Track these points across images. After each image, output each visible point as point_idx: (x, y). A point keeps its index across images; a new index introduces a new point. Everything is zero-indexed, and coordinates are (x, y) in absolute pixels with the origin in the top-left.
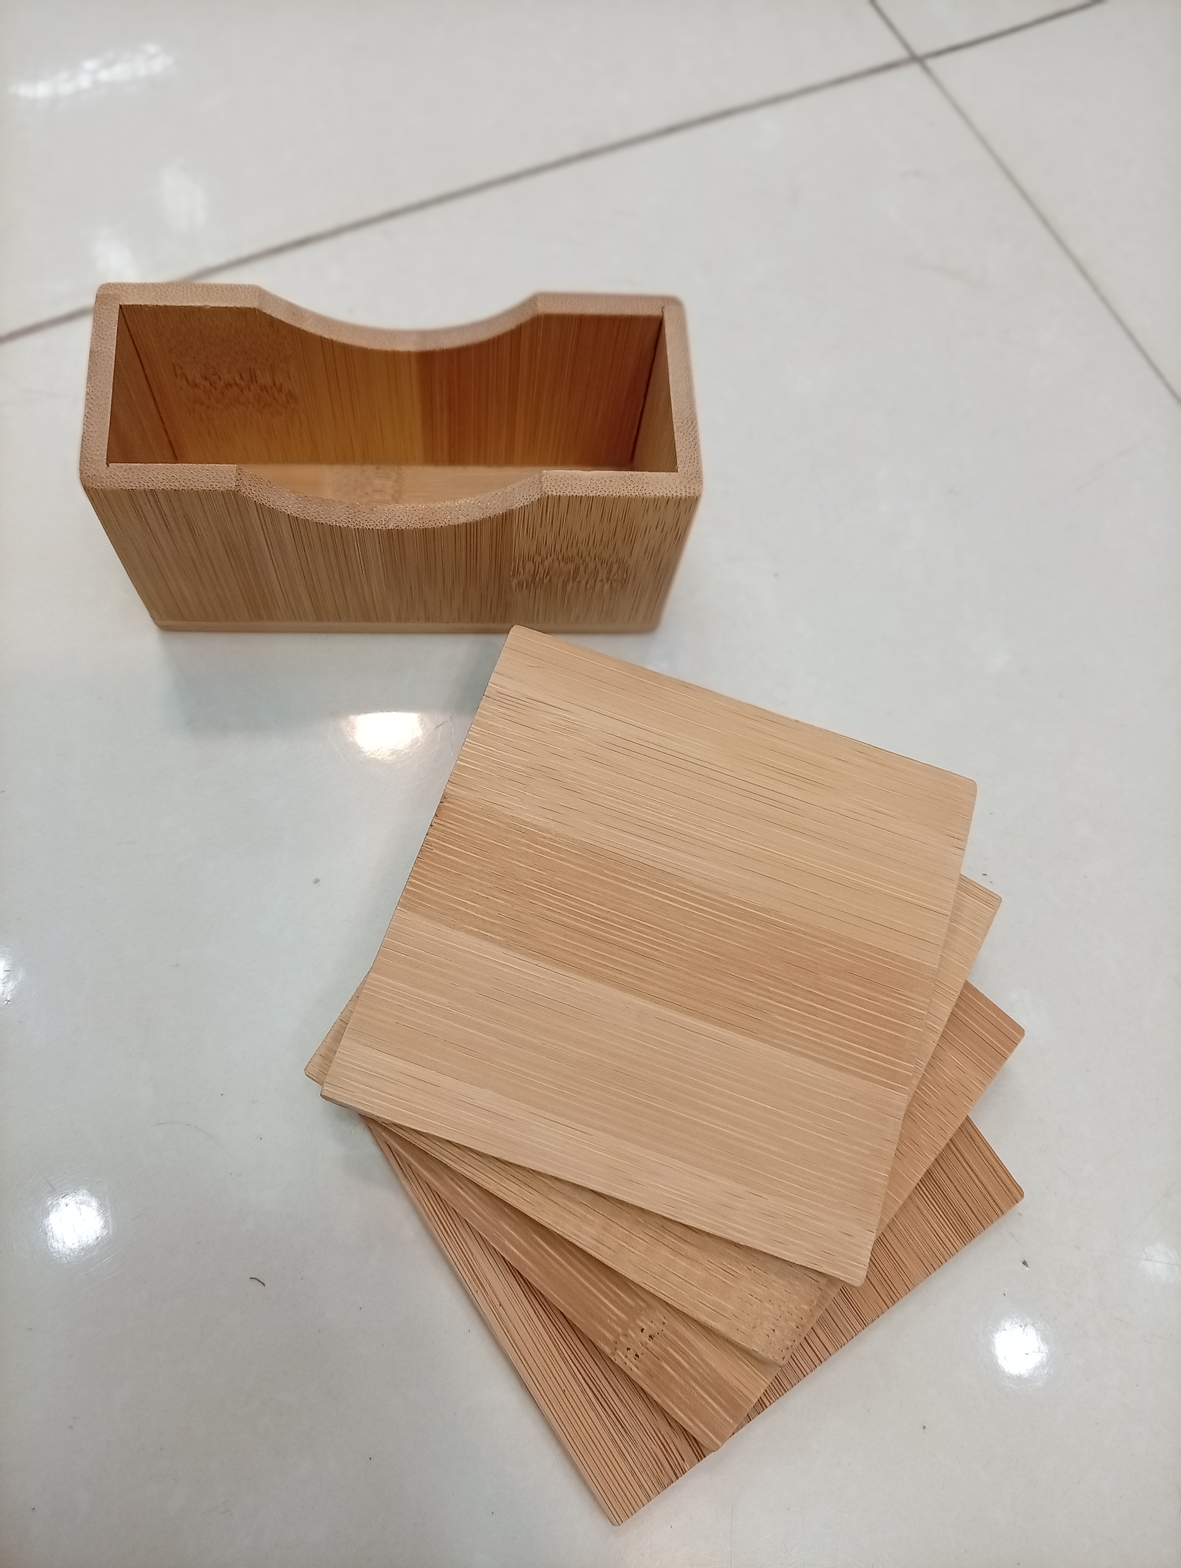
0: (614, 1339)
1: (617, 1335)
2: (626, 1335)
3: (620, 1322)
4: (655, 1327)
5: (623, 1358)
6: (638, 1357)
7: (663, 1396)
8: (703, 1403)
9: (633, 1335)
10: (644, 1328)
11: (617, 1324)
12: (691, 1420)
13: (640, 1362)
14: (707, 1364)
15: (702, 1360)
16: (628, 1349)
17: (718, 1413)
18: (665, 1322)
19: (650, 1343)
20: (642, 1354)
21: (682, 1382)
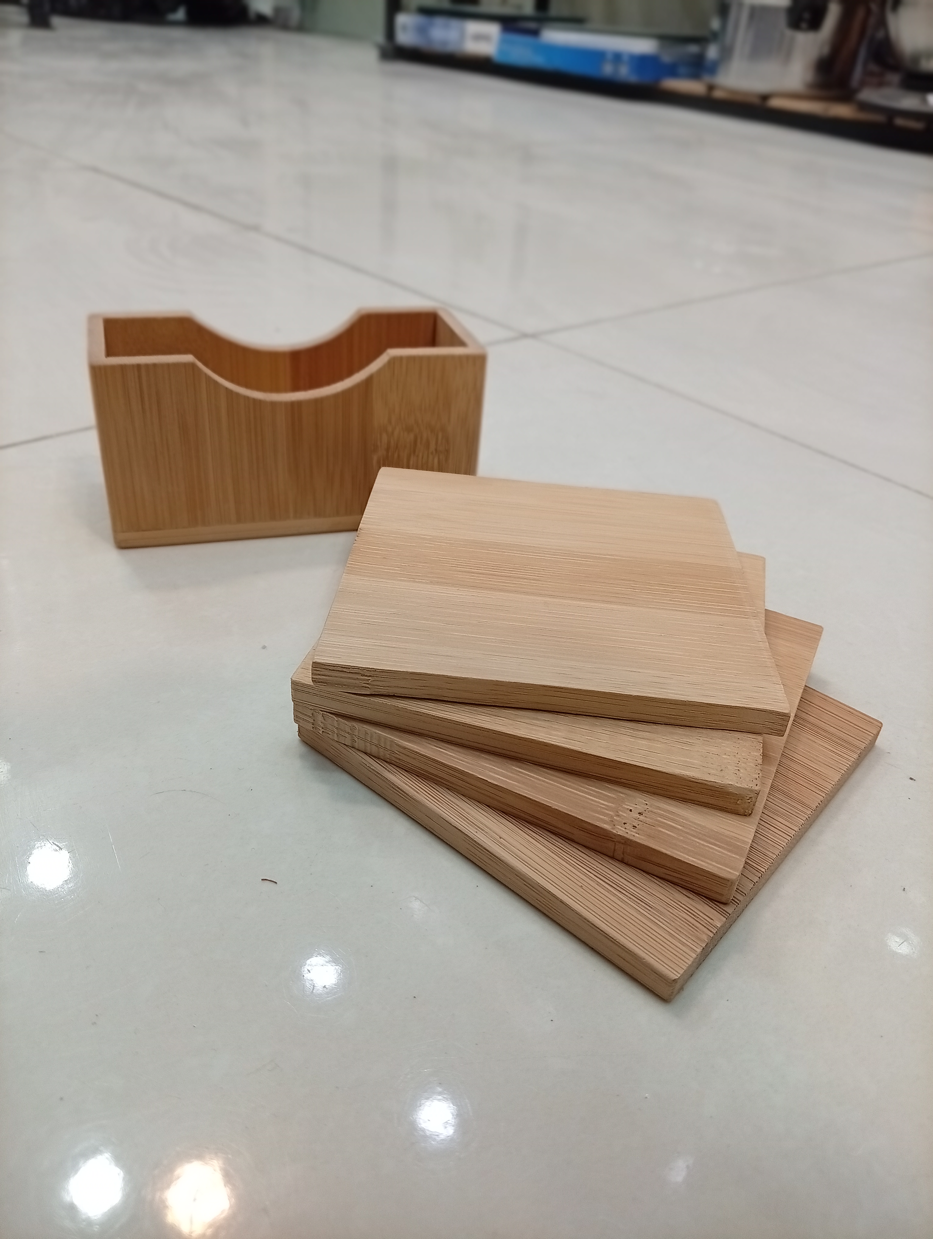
0: (610, 819)
1: (612, 817)
2: (618, 816)
3: (608, 808)
4: (640, 808)
5: (624, 829)
6: (636, 827)
7: (671, 849)
8: (707, 848)
9: (625, 815)
10: (631, 808)
11: (607, 810)
12: (702, 861)
13: (639, 830)
14: (695, 823)
15: (690, 822)
16: (625, 824)
17: (722, 853)
18: (647, 803)
19: (641, 818)
20: (638, 825)
21: (682, 838)
